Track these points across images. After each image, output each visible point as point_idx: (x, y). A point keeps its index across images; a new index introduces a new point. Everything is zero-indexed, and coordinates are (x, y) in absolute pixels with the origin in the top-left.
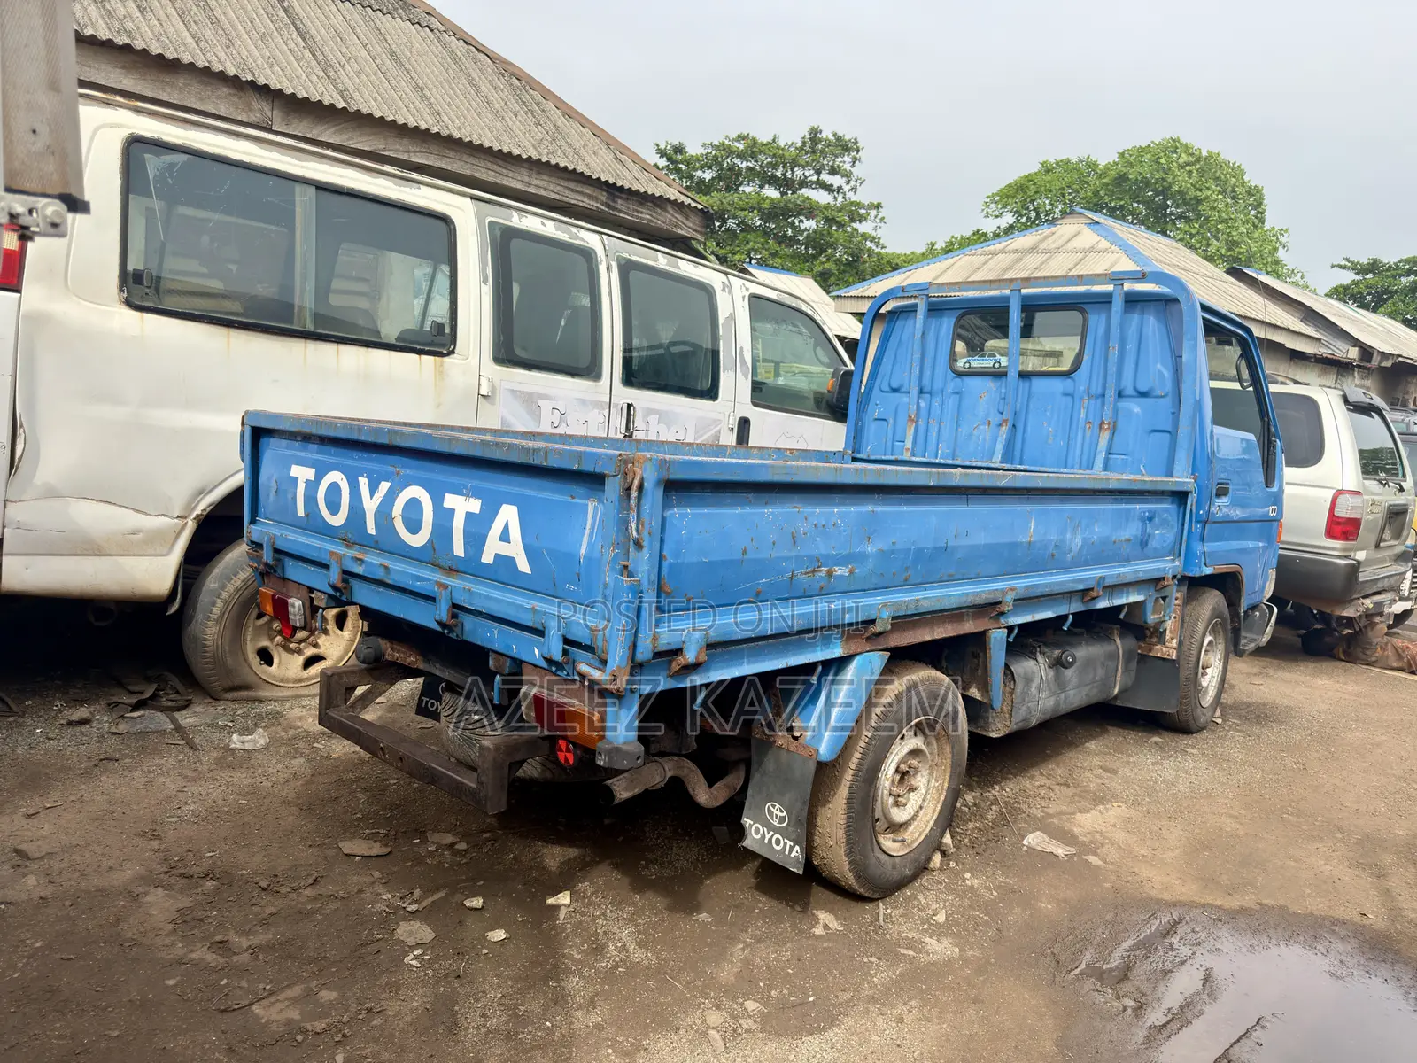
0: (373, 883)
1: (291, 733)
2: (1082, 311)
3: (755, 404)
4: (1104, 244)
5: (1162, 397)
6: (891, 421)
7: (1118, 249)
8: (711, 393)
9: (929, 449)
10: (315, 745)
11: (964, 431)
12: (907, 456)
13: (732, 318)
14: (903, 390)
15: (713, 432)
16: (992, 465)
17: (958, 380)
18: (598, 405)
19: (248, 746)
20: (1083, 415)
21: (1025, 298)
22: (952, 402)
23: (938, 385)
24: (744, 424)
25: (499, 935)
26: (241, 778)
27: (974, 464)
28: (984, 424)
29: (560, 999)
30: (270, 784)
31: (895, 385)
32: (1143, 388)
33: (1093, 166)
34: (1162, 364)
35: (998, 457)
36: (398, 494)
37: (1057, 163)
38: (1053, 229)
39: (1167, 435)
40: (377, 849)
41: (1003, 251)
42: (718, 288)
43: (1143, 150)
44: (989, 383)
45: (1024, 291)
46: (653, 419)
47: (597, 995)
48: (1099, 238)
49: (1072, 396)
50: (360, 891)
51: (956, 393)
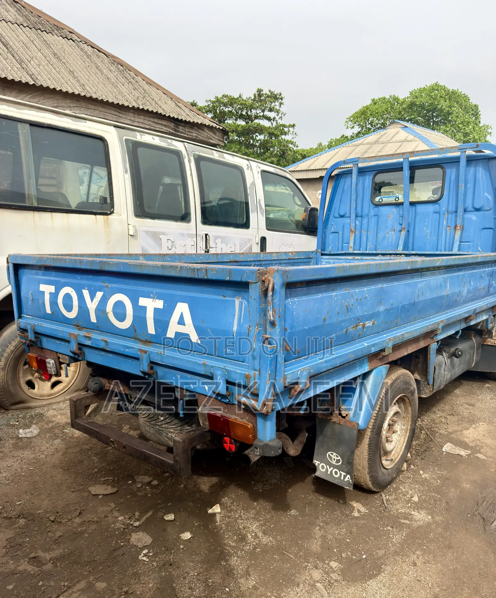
0: (112, 511)
1: (50, 425)
2: (442, 168)
3: (268, 229)
4: (411, 137)
5: (488, 210)
6: (341, 233)
7: (418, 140)
8: (246, 225)
9: (362, 246)
10: (65, 431)
11: (380, 235)
12: (351, 251)
13: (253, 184)
14: (346, 216)
15: (249, 245)
16: (398, 252)
17: (376, 209)
18: (190, 236)
19: (29, 435)
20: (445, 223)
21: (411, 163)
22: (373, 220)
23: (365, 211)
24: (263, 240)
25: (187, 536)
26: (27, 454)
27: (388, 252)
28: (391, 231)
29: (229, 573)
30: (44, 456)
31: (342, 214)
32: (477, 206)
33: (396, 99)
34: (488, 193)
35: (401, 248)
36: (109, 299)
37: (380, 99)
38: (385, 131)
39: (492, 230)
40: (110, 490)
41: (361, 144)
42: (245, 168)
43: (421, 91)
44: (393, 209)
45: (410, 159)
46: (219, 241)
47: (249, 567)
48: (408, 134)
49: (439, 213)
50: (106, 517)
51: (375, 215)
